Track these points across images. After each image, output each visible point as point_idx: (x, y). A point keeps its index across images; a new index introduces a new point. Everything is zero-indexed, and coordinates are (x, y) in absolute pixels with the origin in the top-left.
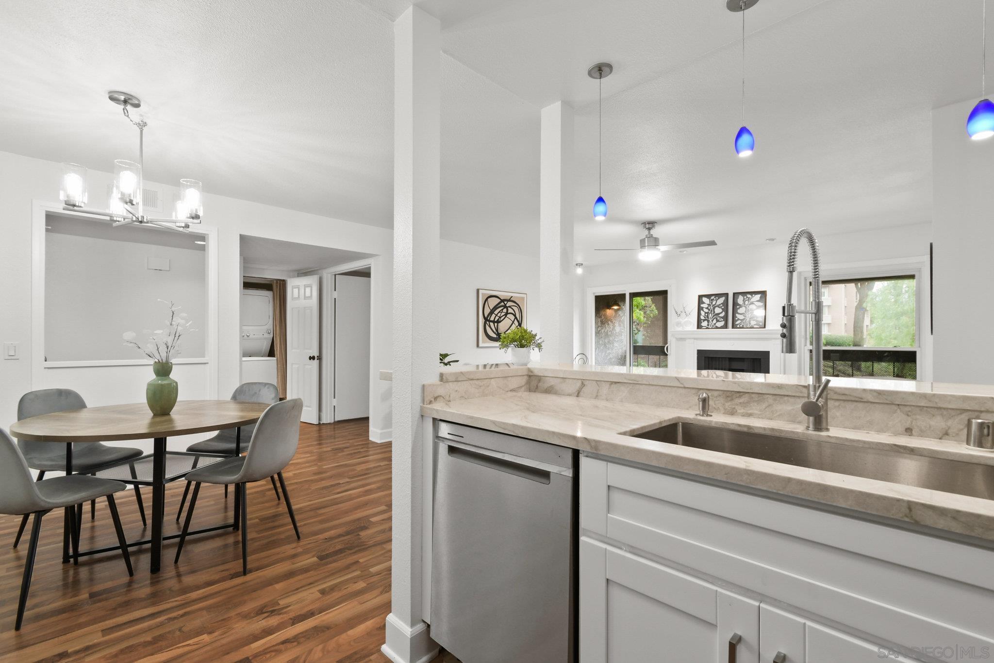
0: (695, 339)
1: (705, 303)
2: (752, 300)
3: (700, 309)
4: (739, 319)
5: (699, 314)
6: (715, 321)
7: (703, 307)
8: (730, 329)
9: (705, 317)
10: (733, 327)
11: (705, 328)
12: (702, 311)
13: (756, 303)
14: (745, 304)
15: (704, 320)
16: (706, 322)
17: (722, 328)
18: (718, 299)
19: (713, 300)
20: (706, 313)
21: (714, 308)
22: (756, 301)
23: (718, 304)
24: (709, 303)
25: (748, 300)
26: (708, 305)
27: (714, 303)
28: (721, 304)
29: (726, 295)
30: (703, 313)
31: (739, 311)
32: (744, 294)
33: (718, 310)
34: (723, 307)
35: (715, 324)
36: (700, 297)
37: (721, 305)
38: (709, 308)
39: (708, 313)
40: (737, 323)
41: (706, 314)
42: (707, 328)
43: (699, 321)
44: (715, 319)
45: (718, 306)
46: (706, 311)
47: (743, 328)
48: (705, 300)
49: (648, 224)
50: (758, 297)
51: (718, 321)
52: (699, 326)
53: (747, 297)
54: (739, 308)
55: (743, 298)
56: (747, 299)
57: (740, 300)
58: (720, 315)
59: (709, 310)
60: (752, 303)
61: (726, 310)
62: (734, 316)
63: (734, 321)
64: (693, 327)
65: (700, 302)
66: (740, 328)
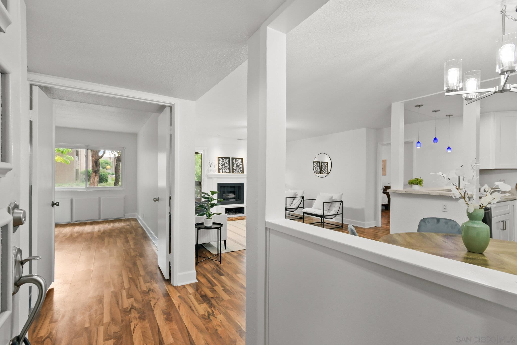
0: (217, 178)
1: (221, 161)
2: (238, 162)
3: (219, 164)
4: (234, 169)
5: (219, 166)
7: (220, 163)
8: (231, 174)
10: (233, 172)
14: (236, 163)
15: (221, 169)
16: (222, 170)
17: (228, 173)
18: (226, 159)
19: (224, 160)
20: (221, 166)
21: (225, 164)
22: (240, 162)
23: (226, 162)
24: (222, 161)
26: (222, 162)
27: (224, 161)
29: (229, 158)
30: (220, 166)
31: (234, 166)
32: (236, 158)
35: (225, 171)
36: (219, 158)
40: (234, 171)
42: (222, 173)
43: (219, 169)
44: (225, 169)
45: (226, 163)
46: (222, 165)
47: (236, 173)
48: (220, 159)
50: (240, 160)
51: (227, 170)
52: (219, 172)
53: (237, 160)
55: (235, 160)
57: (234, 161)
58: (227, 167)
59: (223, 164)
60: (238, 163)
61: (229, 165)
62: (232, 168)
63: (233, 170)
64: (217, 172)
65: (219, 160)
66: (235, 173)
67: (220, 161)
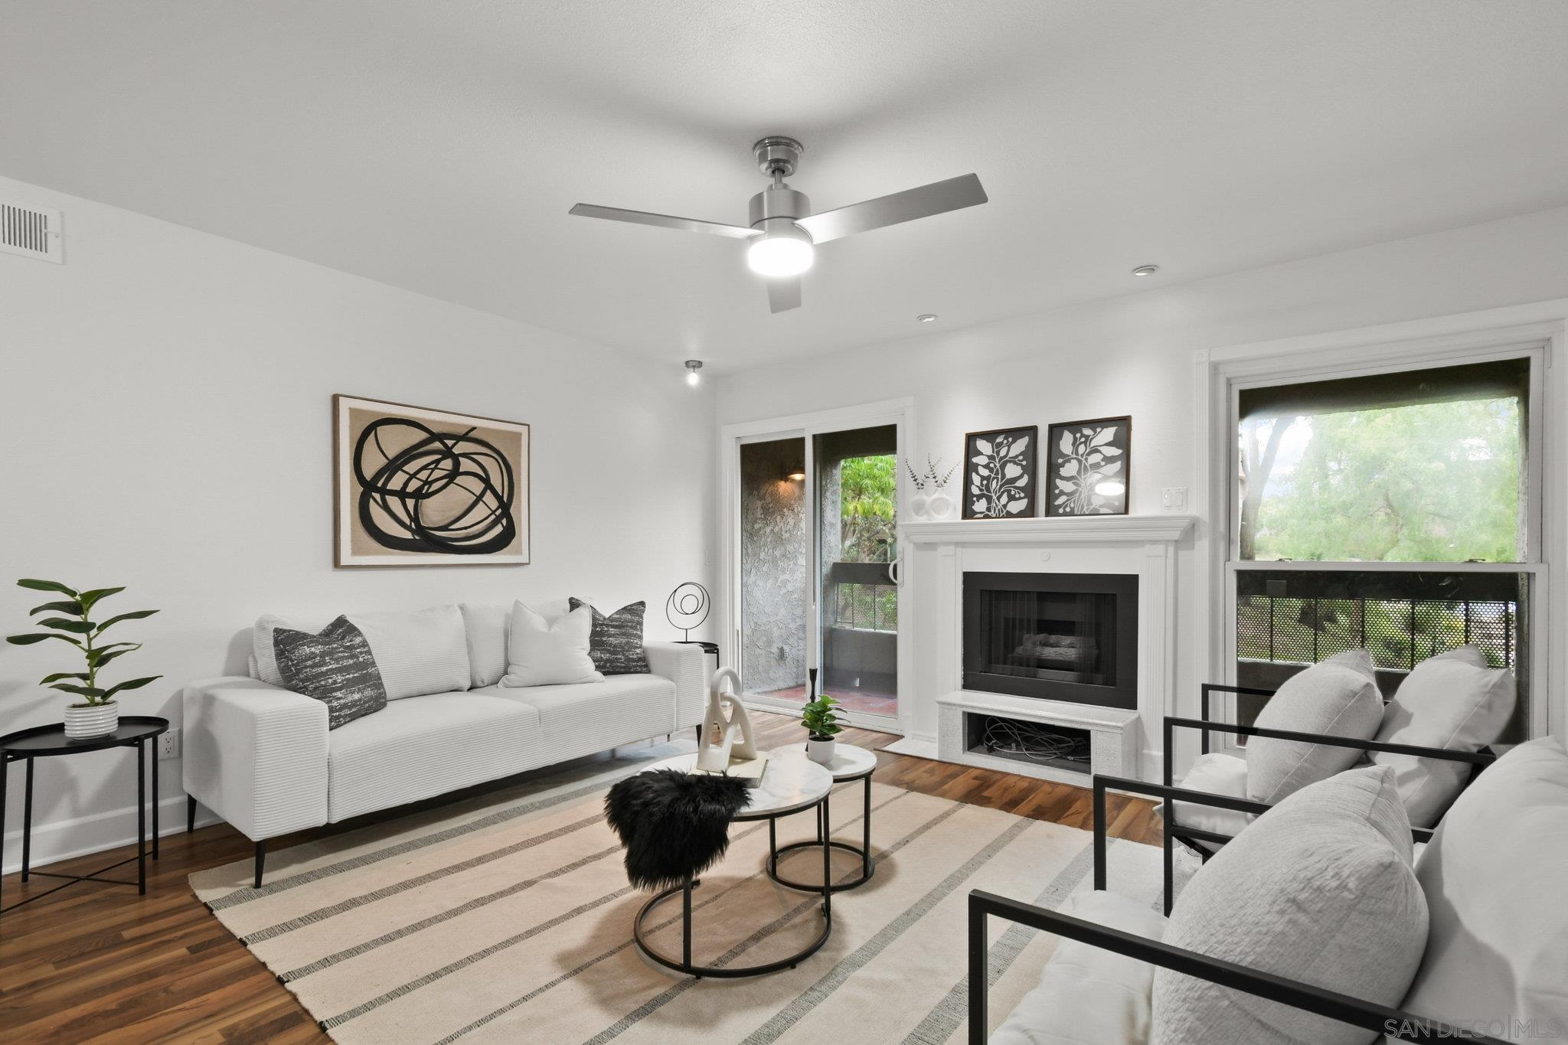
0: (957, 544)
1: (981, 454)
2: (1095, 443)
3: (969, 468)
4: (1062, 493)
5: (967, 482)
6: (1004, 499)
7: (977, 465)
8: (1041, 518)
9: (981, 490)
10: (1050, 511)
11: (982, 516)
12: (974, 475)
13: (1103, 449)
14: (1077, 454)
15: (979, 497)
16: (984, 501)
17: (1021, 514)
18: (1014, 441)
19: (1000, 445)
20: (983, 478)
21: (1003, 467)
22: (1107, 444)
23: (1012, 454)
24: (990, 453)
25: (1085, 443)
26: (991, 457)
27: (1003, 453)
28: (1021, 454)
29: (1032, 431)
30: (976, 479)
31: (1063, 472)
32: (1075, 426)
33: (1012, 471)
34: (1024, 463)
35: (1005, 506)
36: (971, 438)
37: (1021, 458)
38: (992, 465)
39: (988, 478)
40: (1059, 502)
41: (985, 482)
42: (987, 517)
43: (968, 499)
44: (1006, 494)
45: (1013, 460)
46: (985, 472)
47: (1072, 514)
48: (983, 446)
49: (771, 144)
50: (1108, 434)
51: (1011, 498)
52: (968, 513)
53: (1083, 436)
54: (1062, 465)
55: (1072, 437)
56: (1083, 439)
57: (1066, 443)
58: (1018, 485)
59: (991, 470)
60: (1095, 450)
61: (1031, 470)
62: (1050, 485)
63: (1050, 496)
64: (952, 513)
65: (970, 450)
66: (1065, 514)
67: (979, 453)
